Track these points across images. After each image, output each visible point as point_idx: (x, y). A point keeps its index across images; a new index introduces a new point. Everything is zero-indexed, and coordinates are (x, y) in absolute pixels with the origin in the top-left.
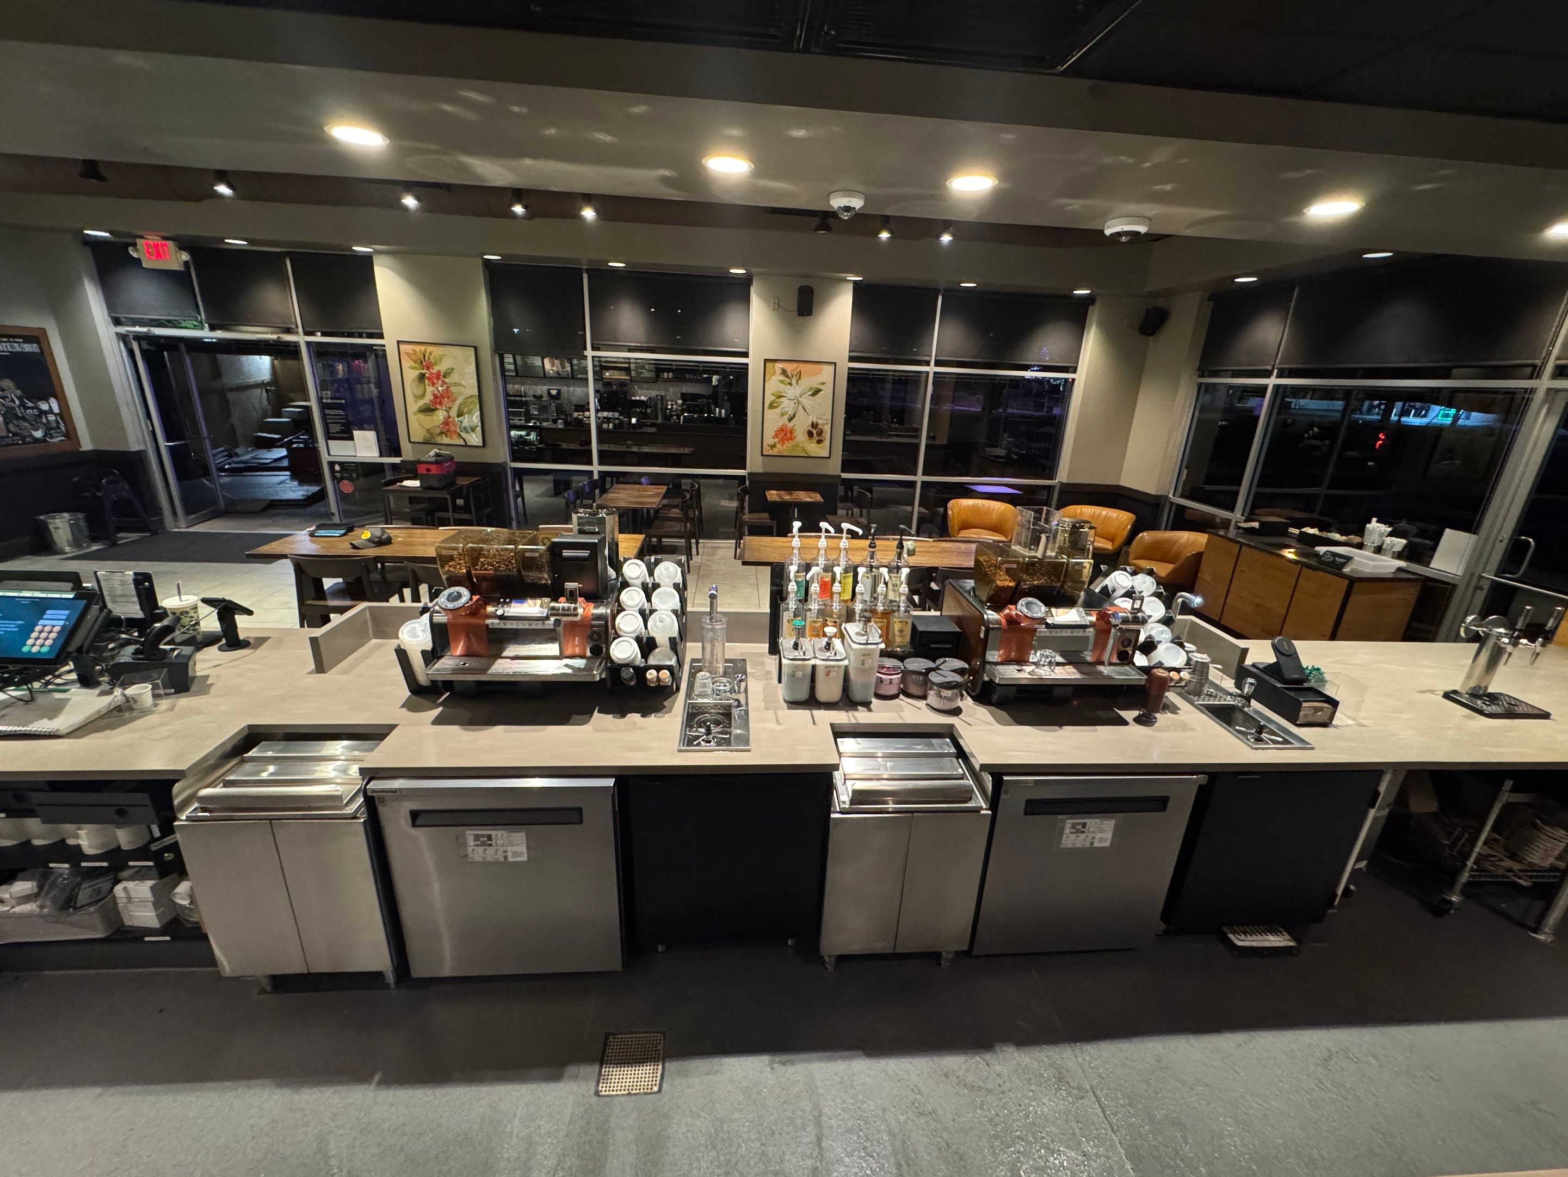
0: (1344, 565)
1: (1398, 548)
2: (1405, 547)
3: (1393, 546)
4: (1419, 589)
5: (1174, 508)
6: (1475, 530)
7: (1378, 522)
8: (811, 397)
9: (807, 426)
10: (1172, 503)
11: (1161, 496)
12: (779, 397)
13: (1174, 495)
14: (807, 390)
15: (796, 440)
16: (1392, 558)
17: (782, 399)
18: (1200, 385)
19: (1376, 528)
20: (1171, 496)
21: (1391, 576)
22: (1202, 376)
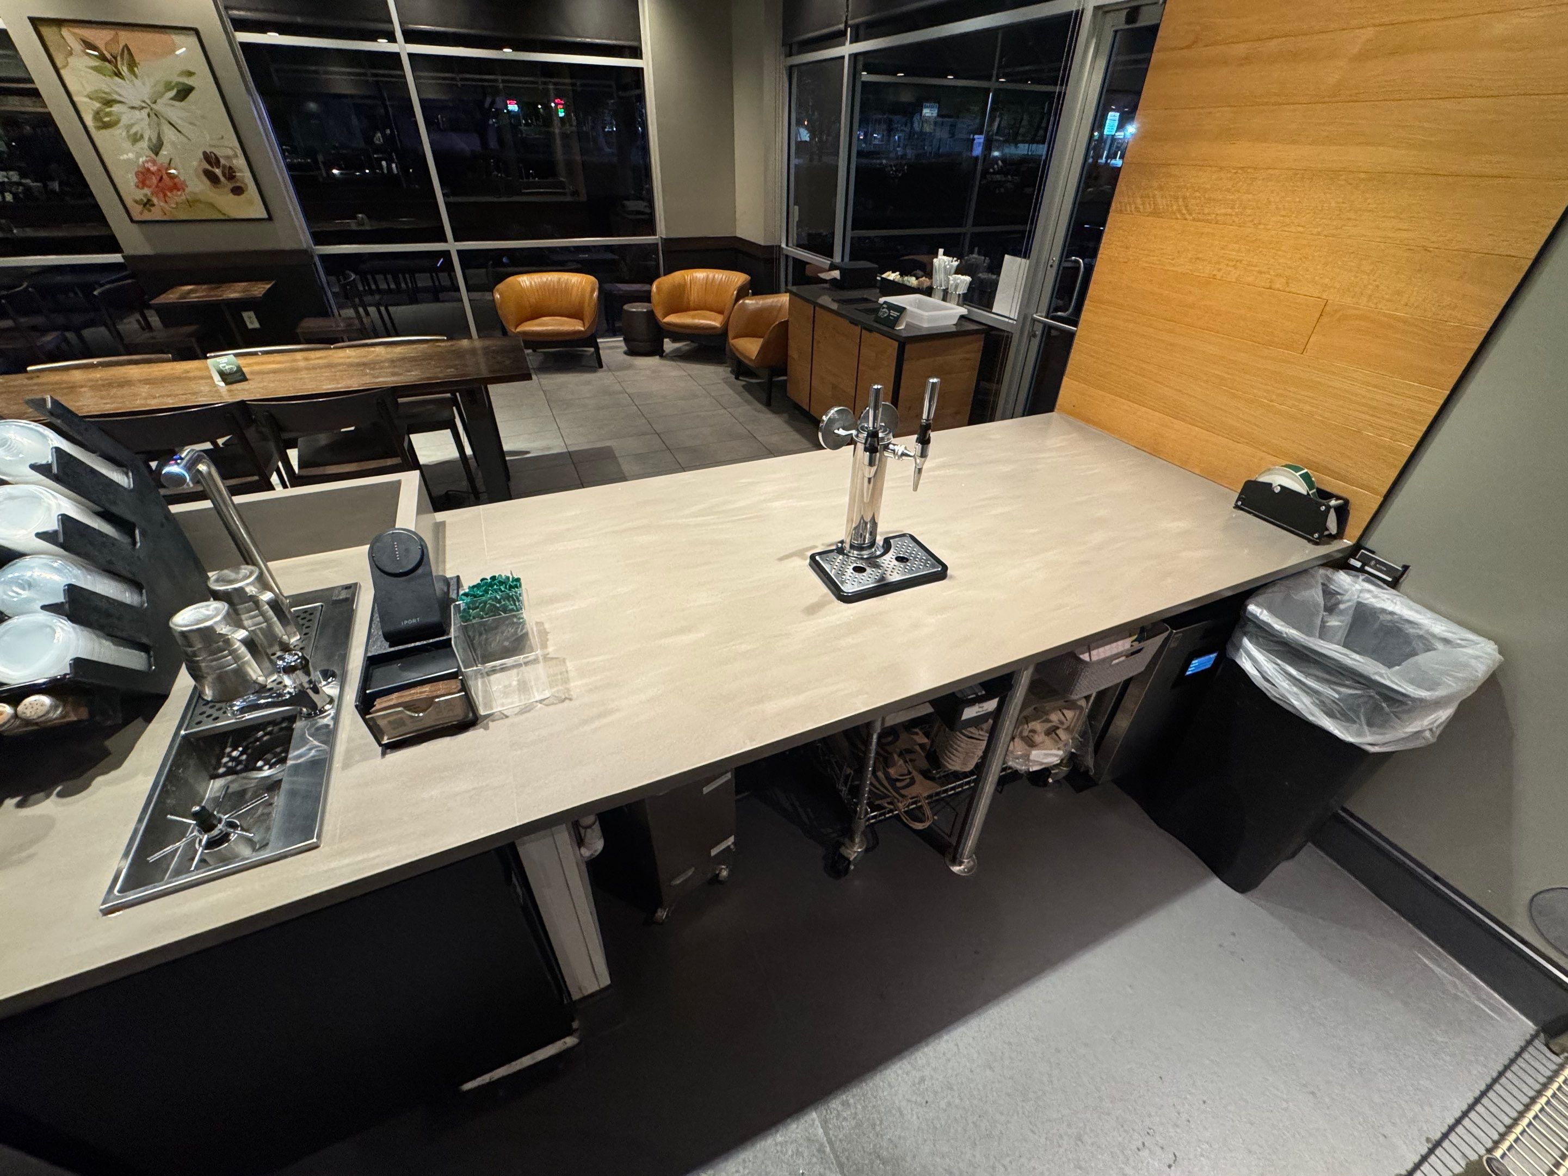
0: (897, 320)
1: (962, 290)
2: (971, 287)
3: (956, 287)
4: (982, 343)
5: (791, 263)
6: (1025, 253)
7: (945, 254)
8: (177, 103)
9: (196, 162)
10: (787, 256)
11: (772, 247)
12: (109, 103)
13: (787, 245)
14: (161, 88)
15: (187, 190)
16: (958, 304)
17: (116, 108)
18: (790, 69)
19: (943, 261)
20: (783, 245)
21: (954, 329)
22: (790, 54)
